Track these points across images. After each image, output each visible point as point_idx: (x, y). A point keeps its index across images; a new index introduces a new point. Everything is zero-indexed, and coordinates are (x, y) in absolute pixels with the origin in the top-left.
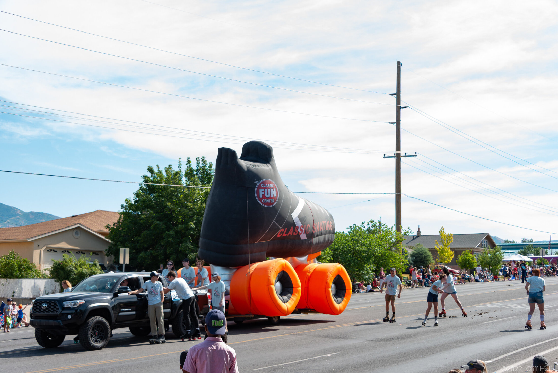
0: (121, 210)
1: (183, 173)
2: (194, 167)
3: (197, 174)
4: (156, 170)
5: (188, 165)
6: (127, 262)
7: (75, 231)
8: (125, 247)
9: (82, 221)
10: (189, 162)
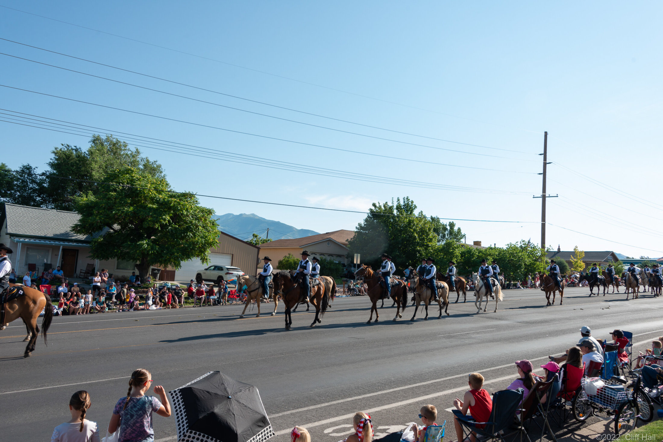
0: (356, 230)
1: (395, 207)
2: (402, 203)
3: (403, 208)
4: (378, 205)
5: (398, 202)
6: (359, 262)
7: (328, 242)
8: (357, 253)
9: (332, 237)
10: (398, 200)
